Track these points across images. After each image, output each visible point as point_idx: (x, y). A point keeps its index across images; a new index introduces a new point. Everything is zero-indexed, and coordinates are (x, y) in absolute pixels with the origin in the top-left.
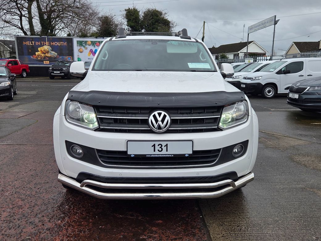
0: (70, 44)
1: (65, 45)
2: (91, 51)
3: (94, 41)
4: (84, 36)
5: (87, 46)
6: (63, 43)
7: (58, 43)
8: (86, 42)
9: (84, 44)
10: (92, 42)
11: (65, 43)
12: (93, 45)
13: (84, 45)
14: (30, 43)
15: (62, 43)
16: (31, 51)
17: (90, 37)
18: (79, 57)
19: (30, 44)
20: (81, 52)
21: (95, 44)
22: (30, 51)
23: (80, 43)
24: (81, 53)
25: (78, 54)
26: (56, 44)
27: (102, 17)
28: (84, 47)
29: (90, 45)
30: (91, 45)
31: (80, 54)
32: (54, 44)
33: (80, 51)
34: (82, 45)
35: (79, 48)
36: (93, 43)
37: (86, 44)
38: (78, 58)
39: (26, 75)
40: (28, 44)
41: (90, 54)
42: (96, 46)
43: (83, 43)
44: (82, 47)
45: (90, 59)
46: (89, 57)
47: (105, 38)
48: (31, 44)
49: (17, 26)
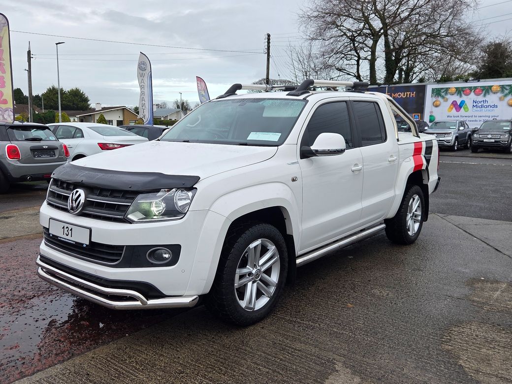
0: (421, 95)
1: (413, 96)
2: (454, 104)
3: (462, 88)
4: (445, 80)
5: (448, 96)
6: (410, 94)
7: (402, 95)
8: (447, 89)
9: (443, 92)
10: (457, 88)
11: (413, 93)
12: (458, 94)
13: (443, 94)
15: (408, 93)
17: (455, 80)
18: (433, 114)
20: (437, 106)
21: (462, 92)
23: (437, 93)
24: (436, 108)
25: (432, 109)
26: (399, 95)
27: (488, 46)
28: (443, 97)
29: (453, 94)
30: (456, 94)
31: (434, 109)
32: (397, 95)
33: (435, 104)
34: (440, 95)
35: (434, 99)
36: (459, 91)
37: (446, 94)
38: (430, 116)
41: (452, 109)
42: (463, 95)
43: (443, 90)
44: (440, 99)
45: (451, 117)
46: (450, 114)
47: (481, 80)
49: (351, 74)
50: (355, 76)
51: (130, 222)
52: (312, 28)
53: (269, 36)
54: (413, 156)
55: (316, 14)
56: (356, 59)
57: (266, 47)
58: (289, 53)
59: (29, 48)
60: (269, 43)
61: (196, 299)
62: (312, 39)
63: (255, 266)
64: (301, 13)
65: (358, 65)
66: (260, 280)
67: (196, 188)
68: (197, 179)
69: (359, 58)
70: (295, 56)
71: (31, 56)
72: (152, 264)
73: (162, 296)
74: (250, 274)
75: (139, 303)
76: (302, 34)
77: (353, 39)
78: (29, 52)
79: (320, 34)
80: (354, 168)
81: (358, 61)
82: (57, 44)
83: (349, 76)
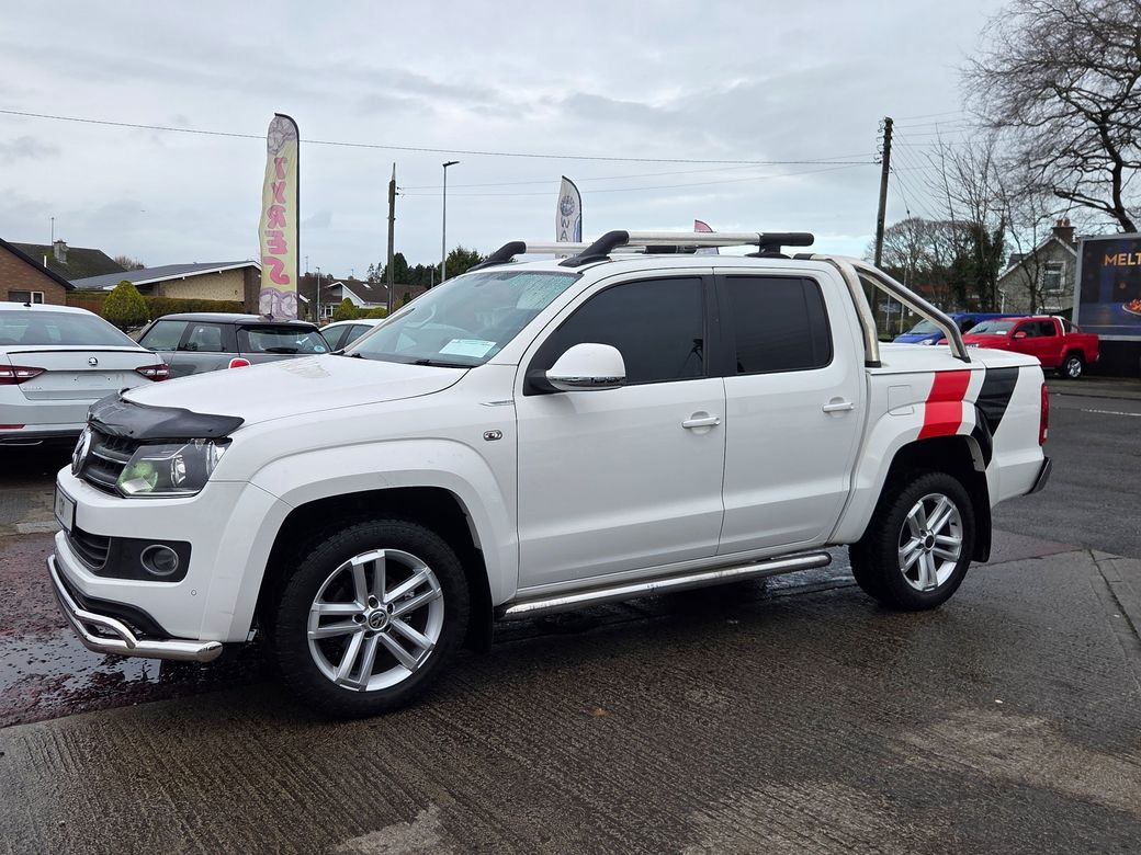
14: (1127, 257)
16: (1128, 285)
19: (1127, 261)
22: (1123, 286)
39: (1079, 370)
40: (1120, 264)
48: (1129, 263)
49: (1096, 203)
50: (1108, 209)
51: (122, 495)
52: (998, 99)
53: (889, 122)
54: (927, 402)
55: (1006, 67)
56: (1112, 166)
57: (882, 149)
58: (937, 159)
59: (394, 176)
60: (888, 138)
61: (214, 648)
62: (999, 125)
63: (373, 603)
64: (970, 66)
65: (1117, 180)
66: (385, 630)
67: (231, 440)
68: (237, 423)
69: (1120, 164)
70: (950, 167)
71: (396, 191)
72: (149, 574)
73: (163, 636)
74: (360, 617)
75: (122, 643)
76: (969, 114)
77: (1102, 121)
78: (393, 184)
79: (1015, 112)
80: (689, 422)
81: (1116, 173)
82: (445, 165)
83: (1095, 210)
